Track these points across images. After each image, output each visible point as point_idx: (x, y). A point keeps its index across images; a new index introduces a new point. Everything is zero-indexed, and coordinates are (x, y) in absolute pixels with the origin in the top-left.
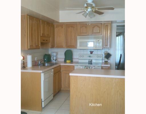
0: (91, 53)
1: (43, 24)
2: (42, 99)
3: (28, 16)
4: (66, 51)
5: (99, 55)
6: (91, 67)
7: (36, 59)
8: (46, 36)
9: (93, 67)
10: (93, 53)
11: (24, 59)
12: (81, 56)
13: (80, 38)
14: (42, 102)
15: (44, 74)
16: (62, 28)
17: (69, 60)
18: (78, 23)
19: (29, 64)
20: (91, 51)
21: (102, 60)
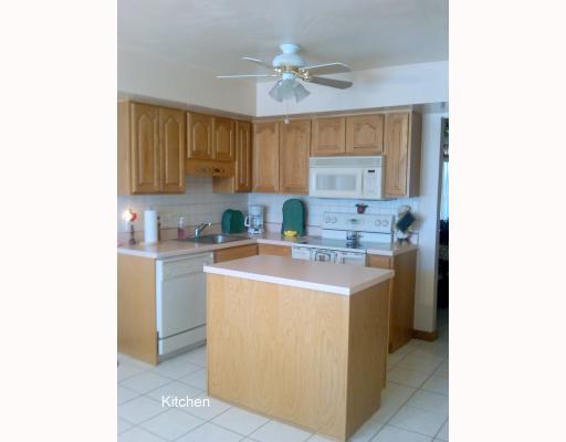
0: (361, 209)
1: (197, 124)
2: (158, 333)
3: (133, 105)
4: (286, 203)
5: (382, 218)
6: (333, 255)
7: (181, 222)
8: (213, 157)
9: (340, 256)
10: (367, 210)
11: (133, 220)
12: (328, 220)
13: (318, 164)
14: (158, 339)
15: (164, 264)
16: (273, 131)
17: (292, 230)
18: (315, 117)
19: (150, 235)
20: (360, 203)
21: (389, 236)
